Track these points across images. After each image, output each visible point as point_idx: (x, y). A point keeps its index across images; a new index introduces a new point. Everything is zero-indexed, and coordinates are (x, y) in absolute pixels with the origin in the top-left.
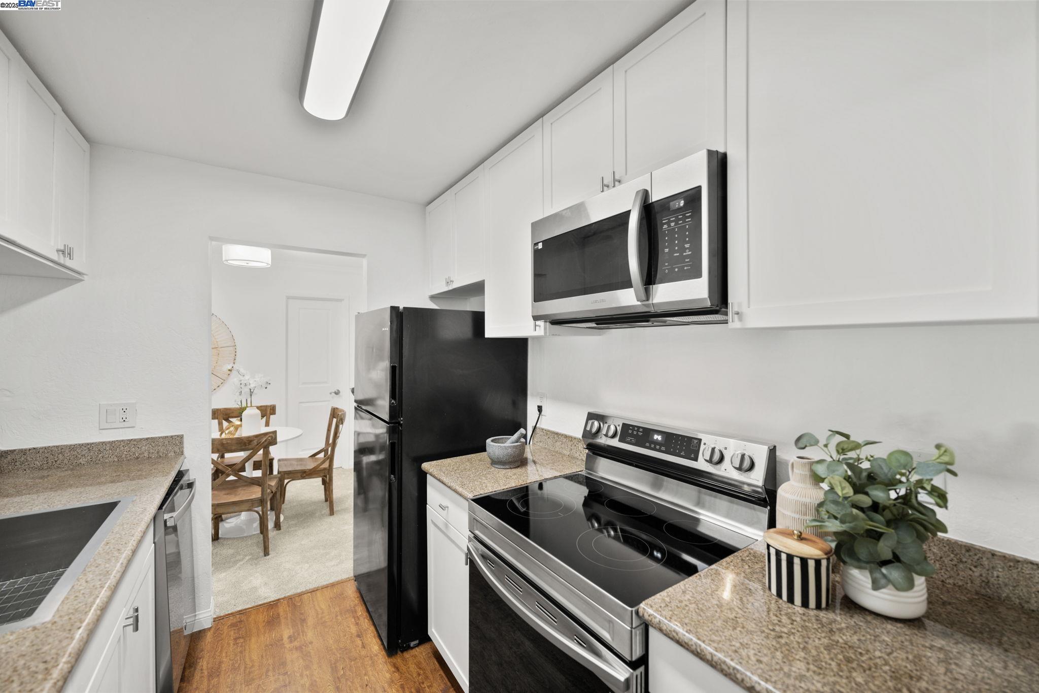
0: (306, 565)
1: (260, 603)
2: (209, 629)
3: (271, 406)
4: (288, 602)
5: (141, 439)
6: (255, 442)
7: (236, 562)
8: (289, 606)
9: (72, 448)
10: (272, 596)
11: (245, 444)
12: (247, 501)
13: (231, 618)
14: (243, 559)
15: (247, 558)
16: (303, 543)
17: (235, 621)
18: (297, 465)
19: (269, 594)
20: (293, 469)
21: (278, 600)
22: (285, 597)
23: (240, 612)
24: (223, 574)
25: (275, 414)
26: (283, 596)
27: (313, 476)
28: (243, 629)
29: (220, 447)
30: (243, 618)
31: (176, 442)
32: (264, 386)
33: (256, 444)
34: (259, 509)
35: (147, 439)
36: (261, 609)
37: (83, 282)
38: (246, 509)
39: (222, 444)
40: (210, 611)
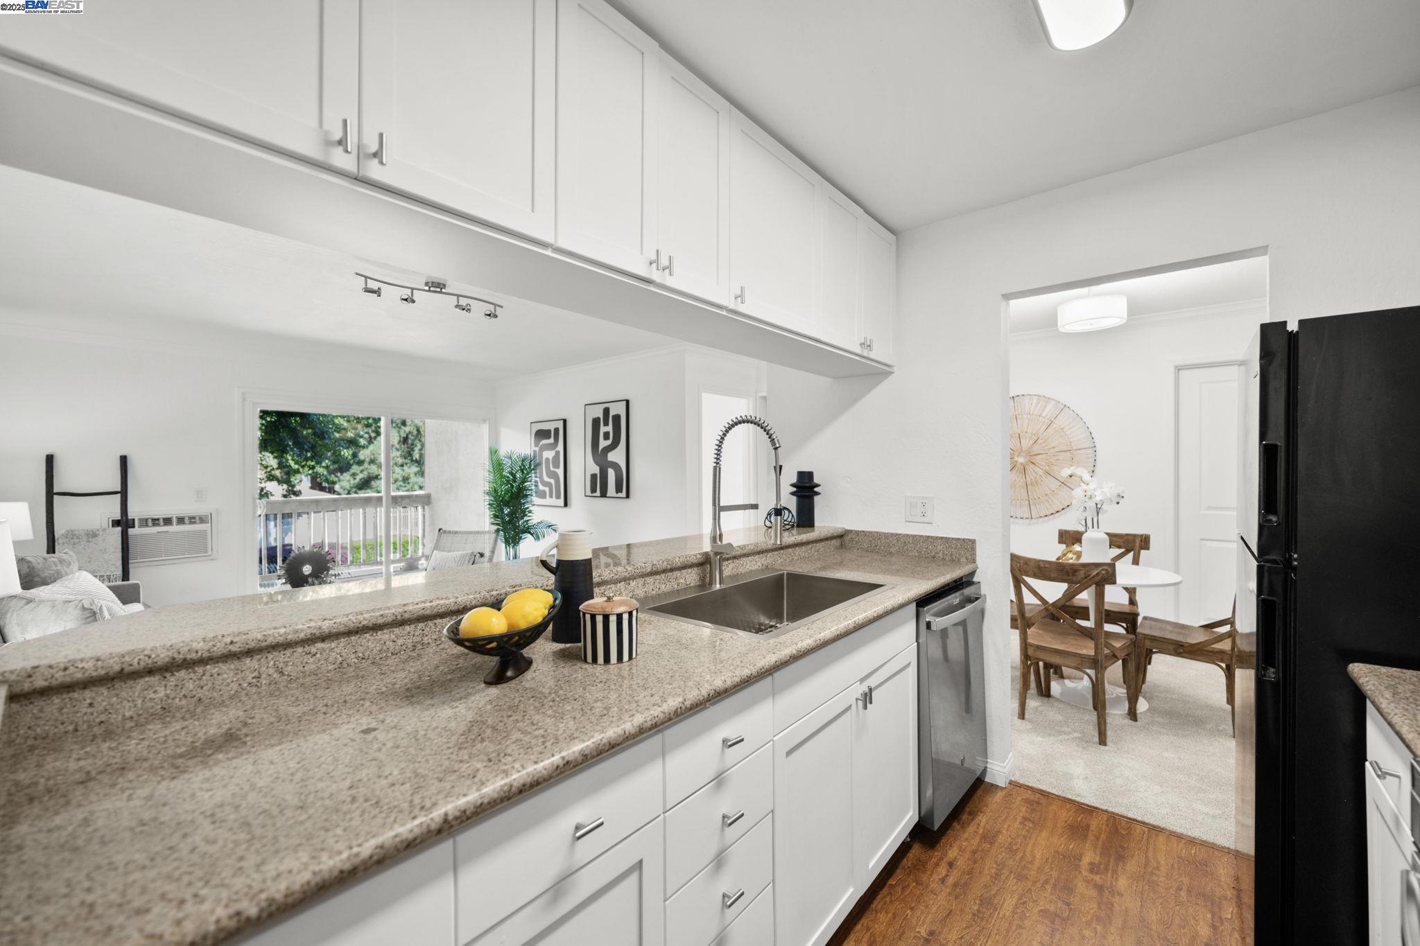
0: (1159, 787)
1: (1070, 797)
2: (1003, 789)
3: (1142, 535)
4: (1108, 820)
5: (937, 537)
6: (1082, 574)
7: (1060, 733)
8: (1107, 825)
9: (887, 536)
10: (1089, 799)
11: (1067, 573)
12: (1075, 655)
13: (1030, 792)
14: (1070, 733)
15: (1076, 735)
16: (1166, 754)
17: (1032, 797)
18: (1171, 632)
19: (1085, 790)
20: (1161, 635)
21: (1096, 808)
22: (1106, 811)
23: (1043, 793)
24: (1040, 739)
25: (1148, 548)
26: (1104, 808)
27: (1200, 658)
28: (1038, 814)
29: (1036, 570)
30: (1043, 801)
31: (968, 547)
32: (1115, 500)
33: (1083, 576)
34: (1091, 672)
35: (942, 538)
36: (1068, 806)
37: (893, 375)
38: (1073, 665)
39: (1039, 567)
40: (1005, 767)
